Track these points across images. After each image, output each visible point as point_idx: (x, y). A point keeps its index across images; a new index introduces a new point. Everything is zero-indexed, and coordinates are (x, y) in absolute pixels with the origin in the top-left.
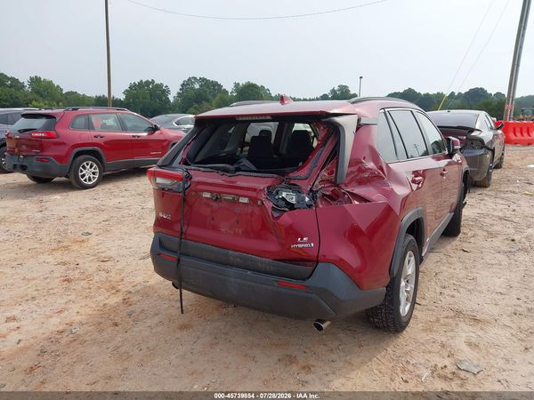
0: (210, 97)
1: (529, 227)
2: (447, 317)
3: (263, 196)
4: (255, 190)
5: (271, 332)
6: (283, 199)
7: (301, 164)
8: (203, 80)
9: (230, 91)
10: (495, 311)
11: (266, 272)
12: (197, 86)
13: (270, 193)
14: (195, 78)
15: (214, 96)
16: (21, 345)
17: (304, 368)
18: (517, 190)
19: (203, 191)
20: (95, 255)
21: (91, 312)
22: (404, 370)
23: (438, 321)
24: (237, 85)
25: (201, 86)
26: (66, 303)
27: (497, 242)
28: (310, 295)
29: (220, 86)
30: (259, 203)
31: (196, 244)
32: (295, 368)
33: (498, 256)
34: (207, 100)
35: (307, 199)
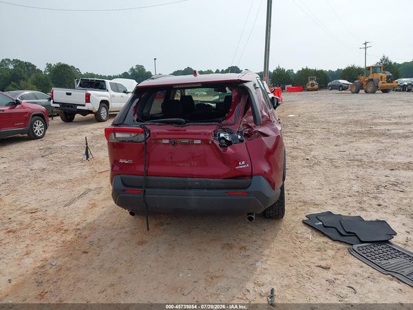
0: (25, 76)
1: (311, 151)
2: (301, 206)
3: (212, 138)
4: (205, 134)
5: (205, 234)
6: (223, 138)
7: (227, 115)
8: (16, 61)
9: (43, 70)
10: (323, 198)
11: (218, 188)
12: (11, 67)
13: (215, 135)
14: (9, 60)
15: (29, 75)
16: (13, 283)
17: (241, 248)
18: (292, 131)
19: (162, 139)
20: (19, 210)
21: (56, 249)
22: (297, 237)
23: (297, 208)
24: (49, 66)
25: (15, 67)
26: (26, 247)
27: (300, 161)
28: (250, 197)
29: (34, 67)
30: (210, 142)
31: (158, 178)
32: (236, 250)
33: (306, 169)
34: (24, 79)
35: (239, 137)
